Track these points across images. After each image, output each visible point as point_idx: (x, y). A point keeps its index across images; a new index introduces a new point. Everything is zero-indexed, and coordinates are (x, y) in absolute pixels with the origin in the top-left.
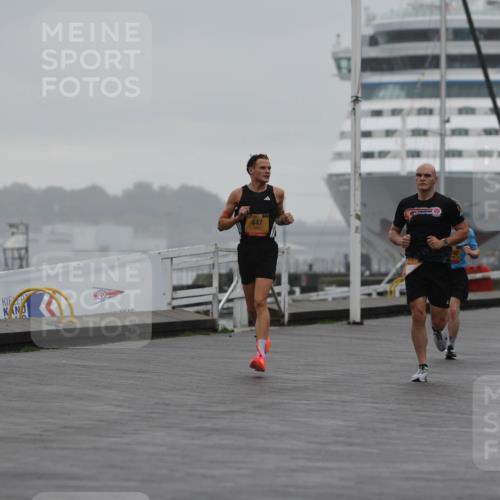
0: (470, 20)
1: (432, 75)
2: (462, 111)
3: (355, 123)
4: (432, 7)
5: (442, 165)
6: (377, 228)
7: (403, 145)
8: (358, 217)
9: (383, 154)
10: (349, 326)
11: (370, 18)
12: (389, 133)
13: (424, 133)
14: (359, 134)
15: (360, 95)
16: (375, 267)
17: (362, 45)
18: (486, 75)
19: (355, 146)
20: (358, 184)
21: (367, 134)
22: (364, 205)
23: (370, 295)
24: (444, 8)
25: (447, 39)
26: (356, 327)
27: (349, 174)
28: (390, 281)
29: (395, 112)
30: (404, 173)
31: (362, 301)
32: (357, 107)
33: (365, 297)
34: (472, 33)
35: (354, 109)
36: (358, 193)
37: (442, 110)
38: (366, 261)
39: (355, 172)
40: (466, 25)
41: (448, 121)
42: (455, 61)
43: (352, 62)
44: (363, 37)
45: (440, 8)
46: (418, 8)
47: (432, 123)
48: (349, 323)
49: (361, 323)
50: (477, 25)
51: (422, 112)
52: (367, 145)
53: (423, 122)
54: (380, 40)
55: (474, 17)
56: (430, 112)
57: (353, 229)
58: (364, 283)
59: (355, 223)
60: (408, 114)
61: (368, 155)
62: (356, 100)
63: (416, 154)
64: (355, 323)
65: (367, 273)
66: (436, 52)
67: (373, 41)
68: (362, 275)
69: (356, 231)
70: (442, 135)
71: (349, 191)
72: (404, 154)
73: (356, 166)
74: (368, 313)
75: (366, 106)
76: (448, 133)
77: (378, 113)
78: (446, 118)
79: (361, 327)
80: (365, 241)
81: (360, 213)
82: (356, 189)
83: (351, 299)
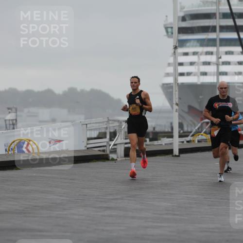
0: (231, 9)
1: (212, 36)
2: (227, 53)
3: (175, 58)
4: (212, 2)
5: (218, 79)
6: (186, 110)
7: (199, 69)
8: (177, 104)
9: (189, 74)
10: (173, 158)
11: (182, 8)
12: (192, 64)
13: (209, 63)
14: (177, 64)
15: (177, 45)
16: (186, 129)
17: (178, 21)
18: (239, 35)
19: (175, 70)
20: (177, 89)
21: (181, 64)
22: (180, 98)
23: (183, 142)
24: (218, 3)
25: (220, 18)
26: (176, 158)
27: (172, 84)
28: (193, 136)
29: (194, 53)
30: (199, 83)
31: (179, 145)
32: (176, 51)
33: (181, 143)
34: (232, 15)
35: (175, 52)
36: (177, 93)
37: (218, 52)
38: (181, 126)
39: (176, 83)
40: (229, 11)
41: (220, 58)
42: (223, 29)
43: (174, 29)
44: (179, 17)
45: (216, 2)
46: (205, 3)
47: (213, 59)
48: (173, 156)
49: (179, 156)
50: (234, 11)
51: (208, 53)
52: (181, 69)
53: (208, 58)
54: (187, 19)
55: (233, 7)
56: (212, 53)
57: (175, 110)
58: (180, 136)
59: (176, 107)
60: (201, 54)
61: (182, 74)
62: (176, 48)
63: (205, 74)
64: (176, 156)
65: (182, 132)
66: (215, 24)
67: (184, 19)
68: (179, 132)
69: (176, 111)
70: (218, 65)
71: (173, 91)
72: (199, 74)
73: (176, 80)
74: (182, 151)
75: (180, 50)
76: (221, 63)
77: (186, 54)
78: (220, 56)
79: (179, 158)
80: (180, 116)
81: (178, 103)
82: (176, 91)
83: (174, 144)
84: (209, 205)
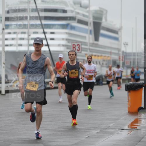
2: (34, 33)
3: (3, 36)
4: (25, 2)
5: (28, 48)
6: (9, 67)
7: (17, 42)
8: (4, 64)
9: (11, 45)
10: (1, 96)
11: (7, 5)
12: (13, 39)
13: (23, 39)
14: (4, 39)
15: (4, 28)
17: (5, 13)
18: (41, 22)
19: (3, 42)
20: (4, 54)
21: (6, 39)
22: (6, 60)
23: (7, 86)
24: (29, 2)
26: (3, 96)
27: (1, 51)
29: (15, 33)
30: (17, 51)
31: (5, 88)
33: (6, 87)
35: (3, 32)
36: (4, 57)
37: (28, 33)
38: (6, 76)
39: (3, 51)
41: (30, 35)
43: (2, 19)
44: (5, 11)
45: (27, 3)
46: (21, 2)
47: (25, 36)
48: (1, 95)
49: (5, 95)
50: (38, 7)
51: (22, 33)
52: (6, 42)
53: (23, 36)
55: (37, 5)
56: (25, 33)
57: (2, 67)
58: (6, 83)
60: (19, 33)
61: (7, 45)
62: (3, 29)
63: (21, 45)
64: (3, 95)
65: (6, 80)
69: (4, 68)
70: (28, 40)
71: (1, 56)
72: (17, 45)
73: (3, 49)
74: (7, 92)
75: (6, 31)
76: (30, 39)
77: (9, 33)
78: (29, 35)
80: (6, 71)
81: (4, 62)
82: (3, 55)
83: (2, 88)
84: (23, 125)
